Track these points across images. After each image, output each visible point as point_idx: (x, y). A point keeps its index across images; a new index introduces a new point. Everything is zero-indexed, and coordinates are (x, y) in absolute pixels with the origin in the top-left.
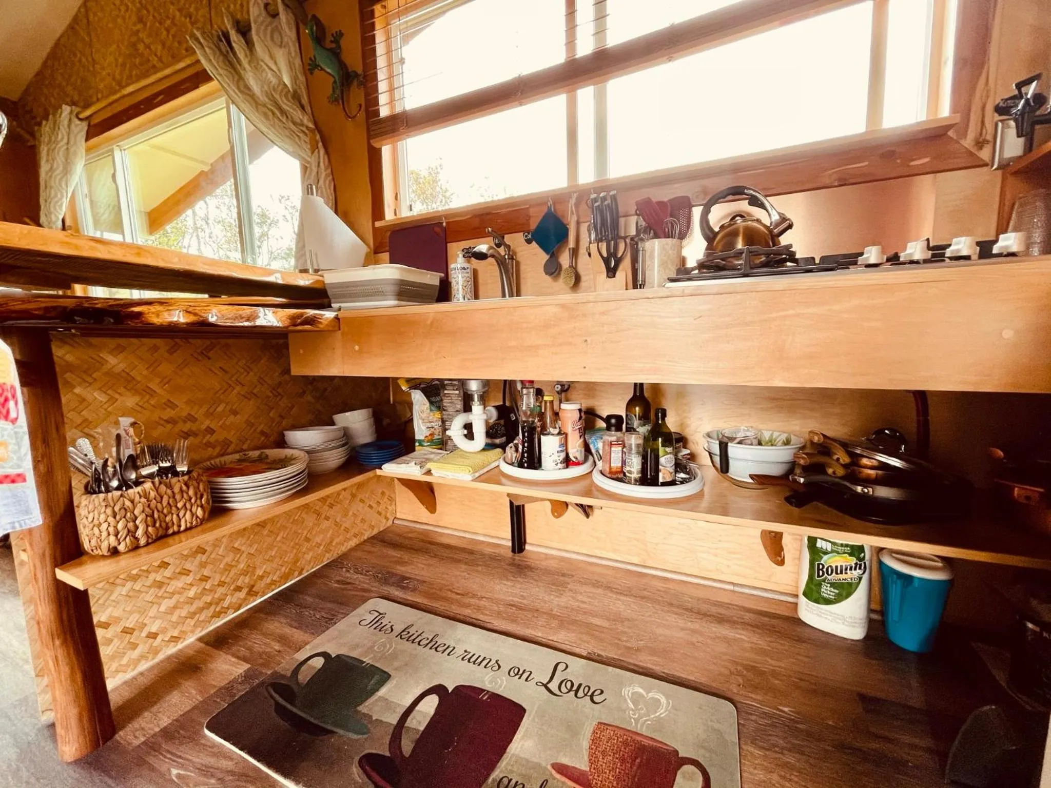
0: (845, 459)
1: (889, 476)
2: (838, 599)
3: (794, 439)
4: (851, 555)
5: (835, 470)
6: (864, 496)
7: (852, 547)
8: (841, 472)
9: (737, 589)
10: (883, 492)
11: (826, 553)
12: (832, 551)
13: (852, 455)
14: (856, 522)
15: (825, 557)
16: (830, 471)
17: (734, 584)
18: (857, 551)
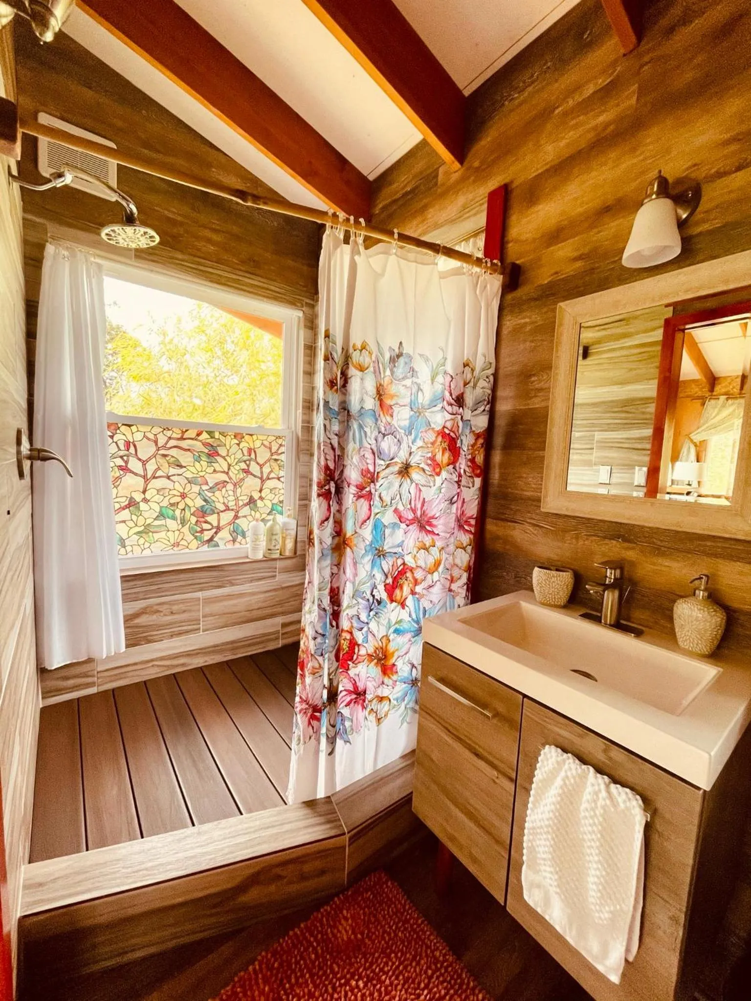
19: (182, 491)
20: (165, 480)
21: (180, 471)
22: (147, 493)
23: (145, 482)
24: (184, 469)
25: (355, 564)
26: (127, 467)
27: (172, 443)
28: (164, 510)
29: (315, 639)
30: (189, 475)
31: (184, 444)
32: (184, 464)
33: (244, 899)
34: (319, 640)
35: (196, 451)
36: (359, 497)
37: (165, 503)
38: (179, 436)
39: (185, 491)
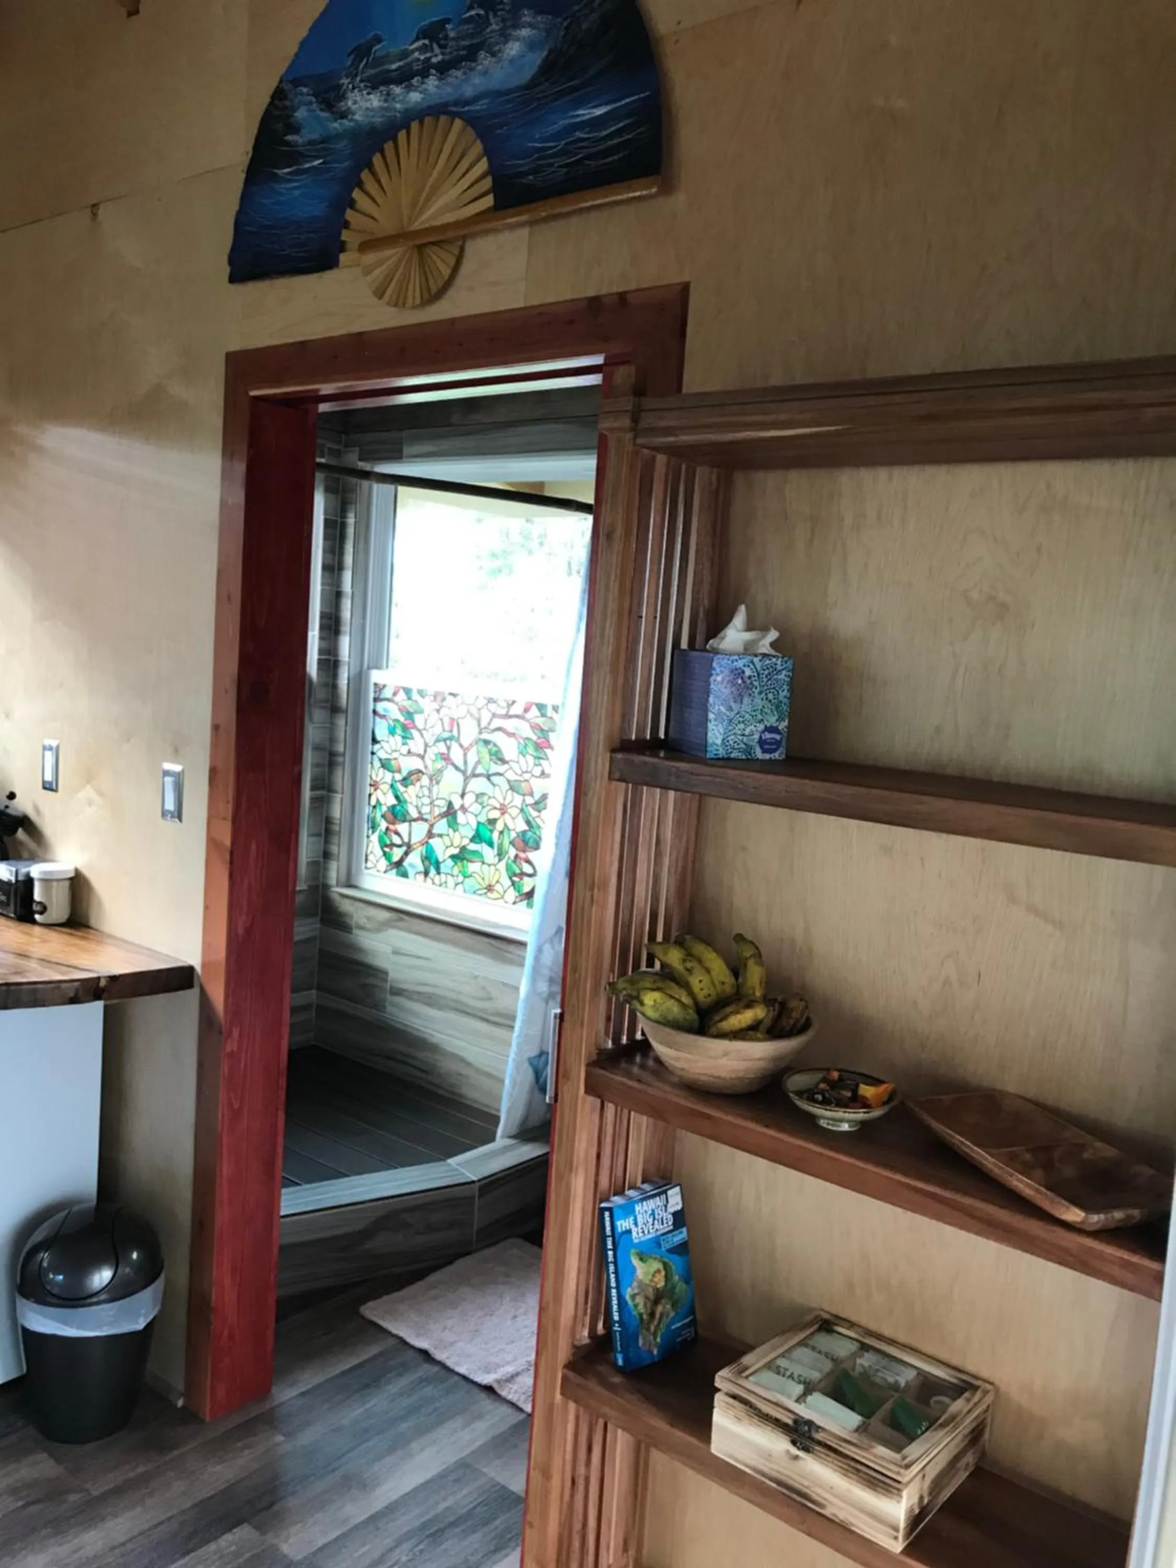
19: (502, 801)
20: (483, 780)
21: (501, 768)
22: (466, 797)
23: (465, 780)
24: (506, 767)
26: (448, 754)
27: (497, 723)
28: (482, 829)
30: (511, 776)
31: (509, 725)
32: (507, 758)
35: (521, 737)
37: (483, 819)
38: (504, 712)
39: (506, 803)
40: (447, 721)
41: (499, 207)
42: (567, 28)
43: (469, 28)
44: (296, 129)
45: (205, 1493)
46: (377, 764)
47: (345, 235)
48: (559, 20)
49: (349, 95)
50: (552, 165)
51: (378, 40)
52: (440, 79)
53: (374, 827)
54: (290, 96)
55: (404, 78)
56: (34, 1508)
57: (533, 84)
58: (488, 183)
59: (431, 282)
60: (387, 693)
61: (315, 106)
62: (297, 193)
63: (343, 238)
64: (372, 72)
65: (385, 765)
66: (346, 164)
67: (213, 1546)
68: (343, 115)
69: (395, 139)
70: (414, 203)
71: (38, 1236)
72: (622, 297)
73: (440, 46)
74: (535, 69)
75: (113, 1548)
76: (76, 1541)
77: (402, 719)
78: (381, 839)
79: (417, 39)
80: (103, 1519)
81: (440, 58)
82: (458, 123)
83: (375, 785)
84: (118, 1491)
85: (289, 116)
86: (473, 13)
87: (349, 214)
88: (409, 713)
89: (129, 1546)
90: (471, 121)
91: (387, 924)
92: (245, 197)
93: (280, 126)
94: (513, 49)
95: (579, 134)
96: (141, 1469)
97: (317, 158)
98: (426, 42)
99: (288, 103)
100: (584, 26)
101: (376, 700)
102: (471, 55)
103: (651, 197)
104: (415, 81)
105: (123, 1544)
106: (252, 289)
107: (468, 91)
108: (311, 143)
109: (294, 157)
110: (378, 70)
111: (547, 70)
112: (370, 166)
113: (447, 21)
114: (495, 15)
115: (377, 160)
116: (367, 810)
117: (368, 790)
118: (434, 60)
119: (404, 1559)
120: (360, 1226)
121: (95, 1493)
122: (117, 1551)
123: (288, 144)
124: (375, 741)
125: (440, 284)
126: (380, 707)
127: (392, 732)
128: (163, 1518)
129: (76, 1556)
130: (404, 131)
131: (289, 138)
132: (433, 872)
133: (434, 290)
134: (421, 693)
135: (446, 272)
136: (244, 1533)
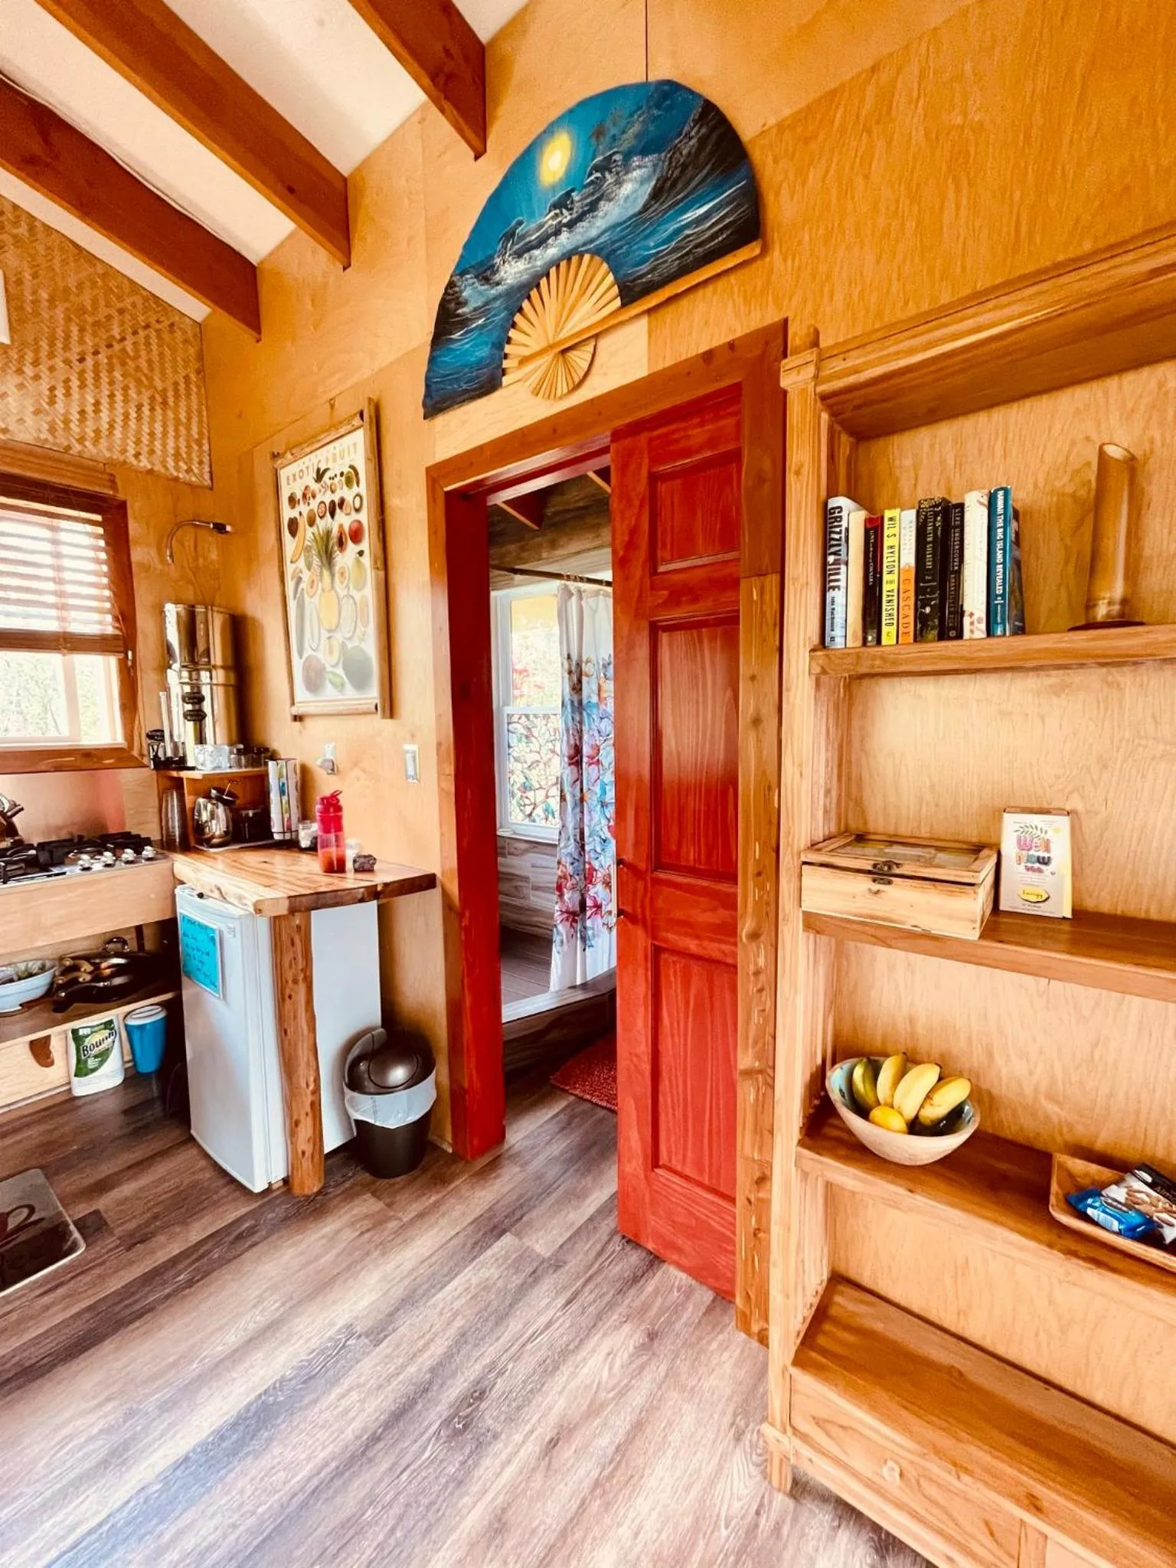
0: (89, 968)
1: (119, 970)
2: (102, 1063)
3: (48, 964)
4: (105, 1029)
5: (84, 977)
6: (105, 987)
7: (105, 1023)
8: (88, 977)
9: (12, 1107)
10: (118, 981)
11: (88, 1036)
12: (92, 1033)
13: (93, 964)
14: (103, 1005)
15: (87, 1040)
16: (81, 980)
17: (9, 1105)
18: (108, 1025)
25: (590, 812)
29: (572, 864)
33: (549, 1037)
34: (576, 864)
36: (590, 764)
40: (551, 730)
41: (624, 305)
42: (671, 158)
43: (591, 189)
44: (465, 303)
45: (478, 1212)
46: (512, 760)
47: (506, 364)
48: (663, 154)
49: (502, 268)
50: (666, 261)
51: (520, 223)
52: (570, 232)
53: (513, 795)
54: (459, 284)
55: (542, 242)
56: (367, 1236)
57: (646, 208)
58: (615, 290)
59: (574, 374)
60: (515, 718)
61: (476, 285)
62: (467, 346)
63: (504, 366)
64: (516, 247)
65: (517, 760)
66: (503, 315)
67: (489, 1252)
68: (498, 284)
69: (538, 286)
70: (557, 325)
71: (356, 1051)
72: (731, 345)
73: (568, 209)
74: (646, 197)
75: (423, 1262)
76: (399, 1257)
77: (525, 733)
78: (518, 803)
79: (550, 211)
80: (413, 1239)
81: (569, 218)
82: (587, 257)
83: (512, 772)
84: (421, 1216)
85: (458, 298)
86: (592, 178)
87: (508, 349)
88: (529, 729)
89: (434, 1259)
90: (596, 252)
91: (527, 851)
92: (432, 360)
93: (453, 305)
94: (627, 188)
95: (688, 232)
96: (433, 1199)
97: (480, 318)
98: (557, 211)
99: (457, 289)
100: (685, 152)
101: (509, 723)
102: (593, 207)
103: (753, 260)
104: (550, 241)
105: (430, 1257)
106: (441, 420)
107: (594, 233)
108: (475, 309)
109: (464, 322)
110: (522, 244)
111: (656, 195)
112: (520, 310)
113: (572, 190)
114: (611, 172)
115: (526, 304)
116: (508, 786)
117: (508, 775)
118: (565, 221)
119: (618, 1249)
120: (541, 1027)
121: (405, 1220)
122: (426, 1263)
123: (459, 315)
124: (509, 747)
125: (581, 375)
126: (510, 727)
127: (520, 740)
128: (453, 1233)
129: (398, 1272)
130: (545, 279)
131: (460, 311)
132: (550, 817)
133: (577, 380)
134: (536, 716)
135: (585, 366)
136: (507, 1239)
